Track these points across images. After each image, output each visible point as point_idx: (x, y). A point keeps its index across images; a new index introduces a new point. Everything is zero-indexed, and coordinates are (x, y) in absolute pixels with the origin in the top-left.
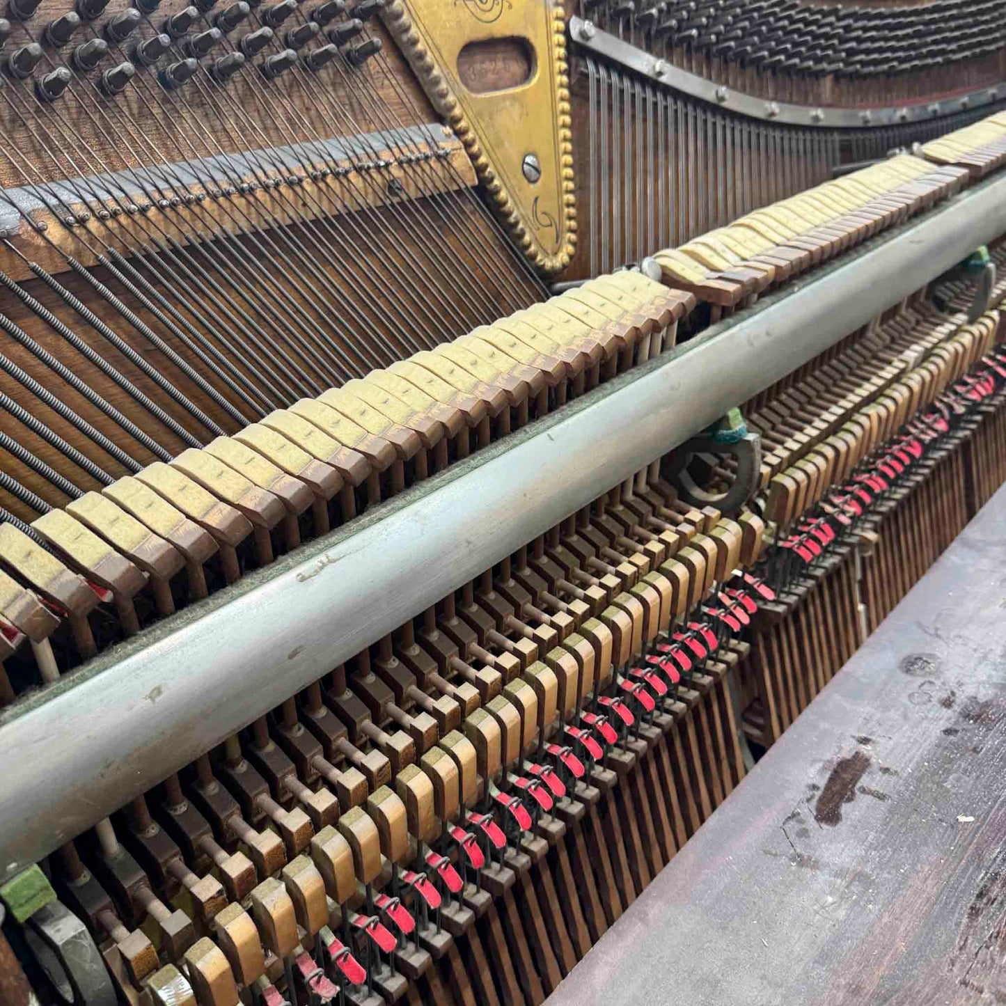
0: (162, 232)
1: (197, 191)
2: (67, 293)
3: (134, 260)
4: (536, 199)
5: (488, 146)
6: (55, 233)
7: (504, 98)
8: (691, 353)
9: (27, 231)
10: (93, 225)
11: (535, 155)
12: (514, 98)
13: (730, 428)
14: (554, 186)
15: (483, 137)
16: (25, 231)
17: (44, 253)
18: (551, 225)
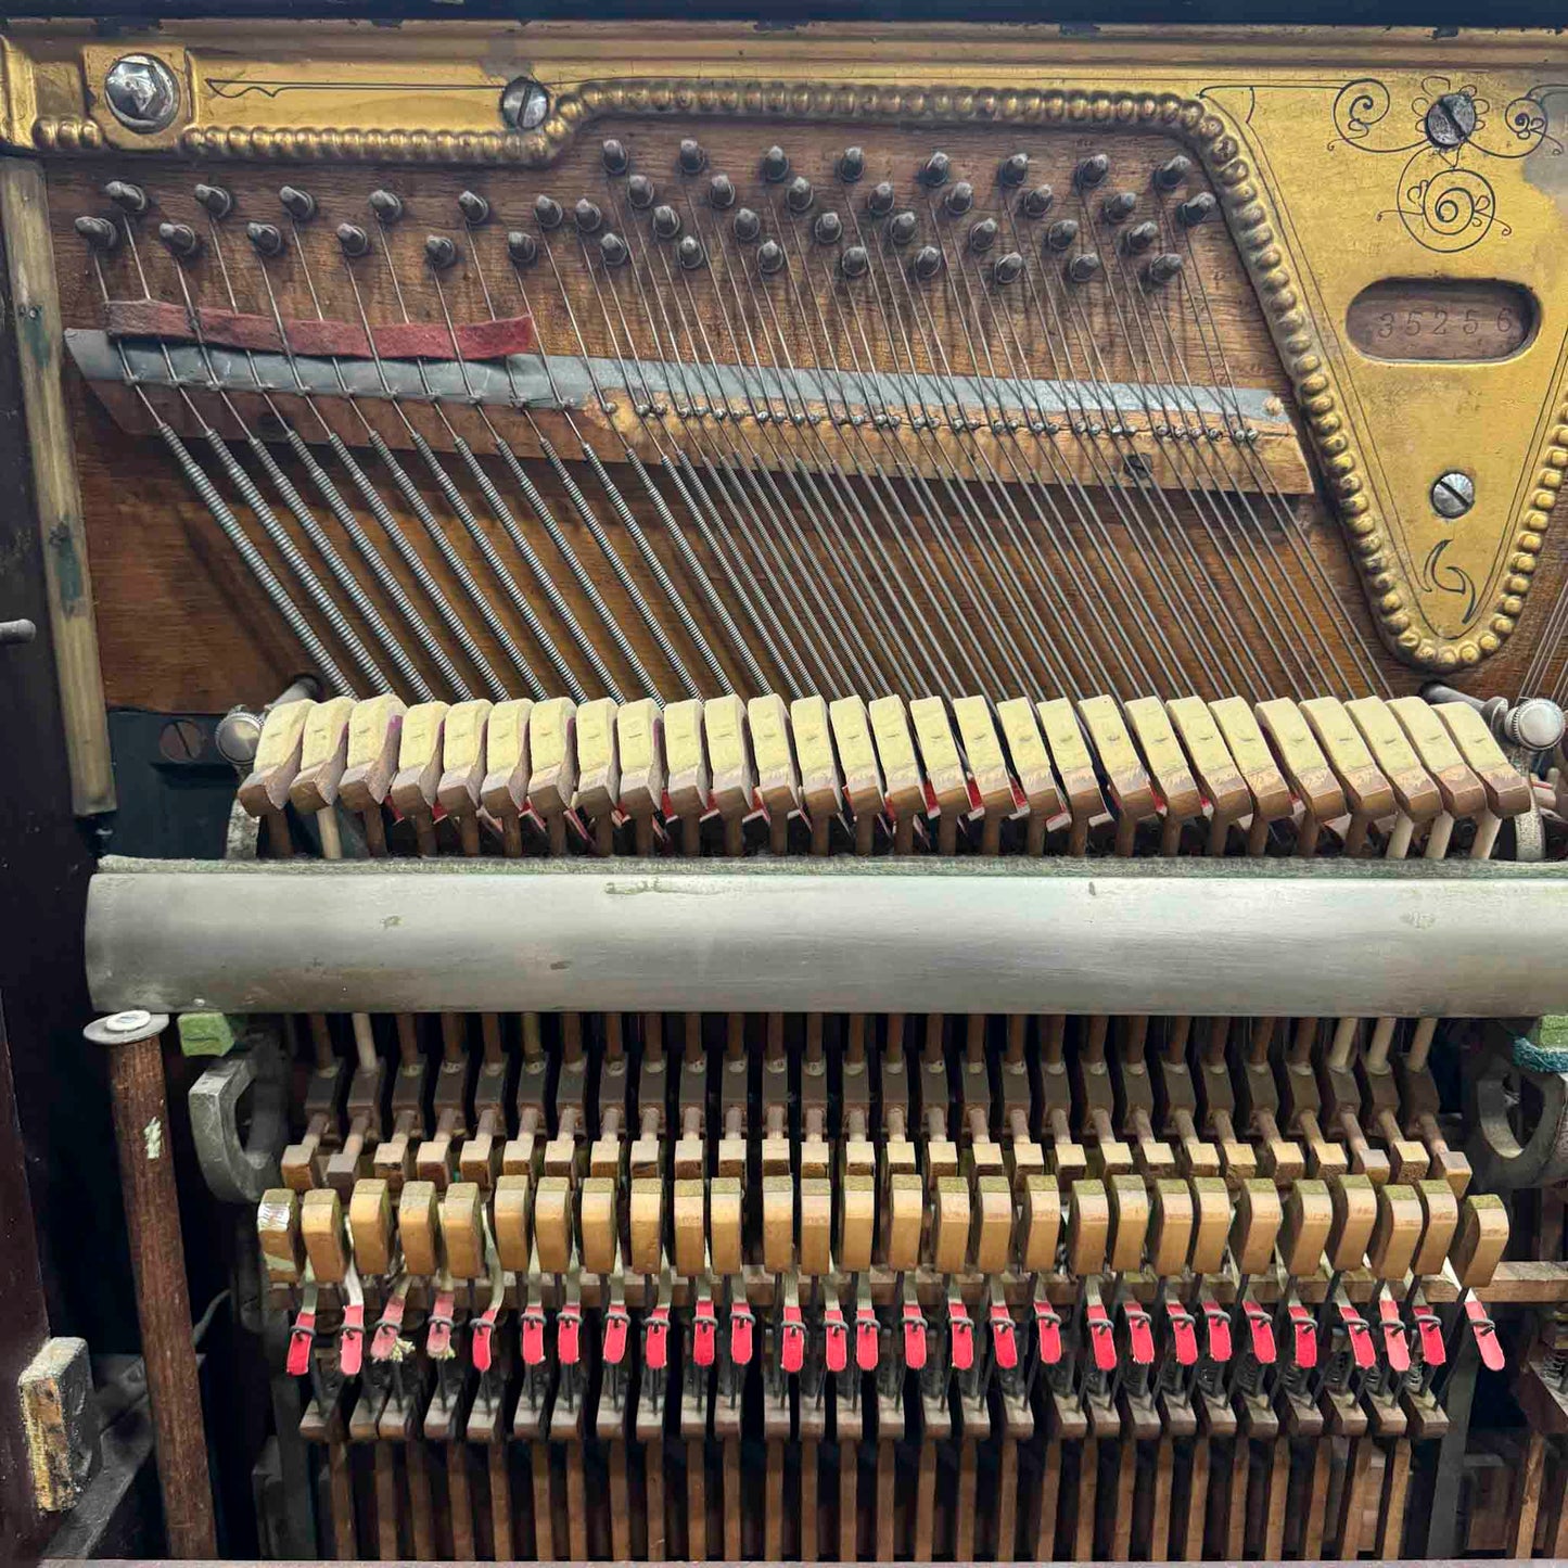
0: (754, 451)
1: (816, 411)
2: (611, 487)
3: (702, 472)
4: (1446, 542)
5: (1366, 441)
6: (625, 419)
7: (1433, 375)
8: (1501, 884)
9: (592, 409)
10: (671, 421)
11: (1470, 475)
12: (1456, 378)
13: (1536, 1043)
14: (1497, 533)
15: (1361, 425)
16: (591, 407)
17: (607, 438)
18: (1463, 591)
